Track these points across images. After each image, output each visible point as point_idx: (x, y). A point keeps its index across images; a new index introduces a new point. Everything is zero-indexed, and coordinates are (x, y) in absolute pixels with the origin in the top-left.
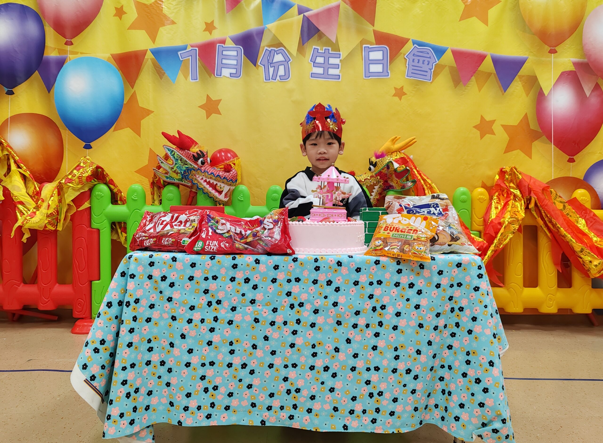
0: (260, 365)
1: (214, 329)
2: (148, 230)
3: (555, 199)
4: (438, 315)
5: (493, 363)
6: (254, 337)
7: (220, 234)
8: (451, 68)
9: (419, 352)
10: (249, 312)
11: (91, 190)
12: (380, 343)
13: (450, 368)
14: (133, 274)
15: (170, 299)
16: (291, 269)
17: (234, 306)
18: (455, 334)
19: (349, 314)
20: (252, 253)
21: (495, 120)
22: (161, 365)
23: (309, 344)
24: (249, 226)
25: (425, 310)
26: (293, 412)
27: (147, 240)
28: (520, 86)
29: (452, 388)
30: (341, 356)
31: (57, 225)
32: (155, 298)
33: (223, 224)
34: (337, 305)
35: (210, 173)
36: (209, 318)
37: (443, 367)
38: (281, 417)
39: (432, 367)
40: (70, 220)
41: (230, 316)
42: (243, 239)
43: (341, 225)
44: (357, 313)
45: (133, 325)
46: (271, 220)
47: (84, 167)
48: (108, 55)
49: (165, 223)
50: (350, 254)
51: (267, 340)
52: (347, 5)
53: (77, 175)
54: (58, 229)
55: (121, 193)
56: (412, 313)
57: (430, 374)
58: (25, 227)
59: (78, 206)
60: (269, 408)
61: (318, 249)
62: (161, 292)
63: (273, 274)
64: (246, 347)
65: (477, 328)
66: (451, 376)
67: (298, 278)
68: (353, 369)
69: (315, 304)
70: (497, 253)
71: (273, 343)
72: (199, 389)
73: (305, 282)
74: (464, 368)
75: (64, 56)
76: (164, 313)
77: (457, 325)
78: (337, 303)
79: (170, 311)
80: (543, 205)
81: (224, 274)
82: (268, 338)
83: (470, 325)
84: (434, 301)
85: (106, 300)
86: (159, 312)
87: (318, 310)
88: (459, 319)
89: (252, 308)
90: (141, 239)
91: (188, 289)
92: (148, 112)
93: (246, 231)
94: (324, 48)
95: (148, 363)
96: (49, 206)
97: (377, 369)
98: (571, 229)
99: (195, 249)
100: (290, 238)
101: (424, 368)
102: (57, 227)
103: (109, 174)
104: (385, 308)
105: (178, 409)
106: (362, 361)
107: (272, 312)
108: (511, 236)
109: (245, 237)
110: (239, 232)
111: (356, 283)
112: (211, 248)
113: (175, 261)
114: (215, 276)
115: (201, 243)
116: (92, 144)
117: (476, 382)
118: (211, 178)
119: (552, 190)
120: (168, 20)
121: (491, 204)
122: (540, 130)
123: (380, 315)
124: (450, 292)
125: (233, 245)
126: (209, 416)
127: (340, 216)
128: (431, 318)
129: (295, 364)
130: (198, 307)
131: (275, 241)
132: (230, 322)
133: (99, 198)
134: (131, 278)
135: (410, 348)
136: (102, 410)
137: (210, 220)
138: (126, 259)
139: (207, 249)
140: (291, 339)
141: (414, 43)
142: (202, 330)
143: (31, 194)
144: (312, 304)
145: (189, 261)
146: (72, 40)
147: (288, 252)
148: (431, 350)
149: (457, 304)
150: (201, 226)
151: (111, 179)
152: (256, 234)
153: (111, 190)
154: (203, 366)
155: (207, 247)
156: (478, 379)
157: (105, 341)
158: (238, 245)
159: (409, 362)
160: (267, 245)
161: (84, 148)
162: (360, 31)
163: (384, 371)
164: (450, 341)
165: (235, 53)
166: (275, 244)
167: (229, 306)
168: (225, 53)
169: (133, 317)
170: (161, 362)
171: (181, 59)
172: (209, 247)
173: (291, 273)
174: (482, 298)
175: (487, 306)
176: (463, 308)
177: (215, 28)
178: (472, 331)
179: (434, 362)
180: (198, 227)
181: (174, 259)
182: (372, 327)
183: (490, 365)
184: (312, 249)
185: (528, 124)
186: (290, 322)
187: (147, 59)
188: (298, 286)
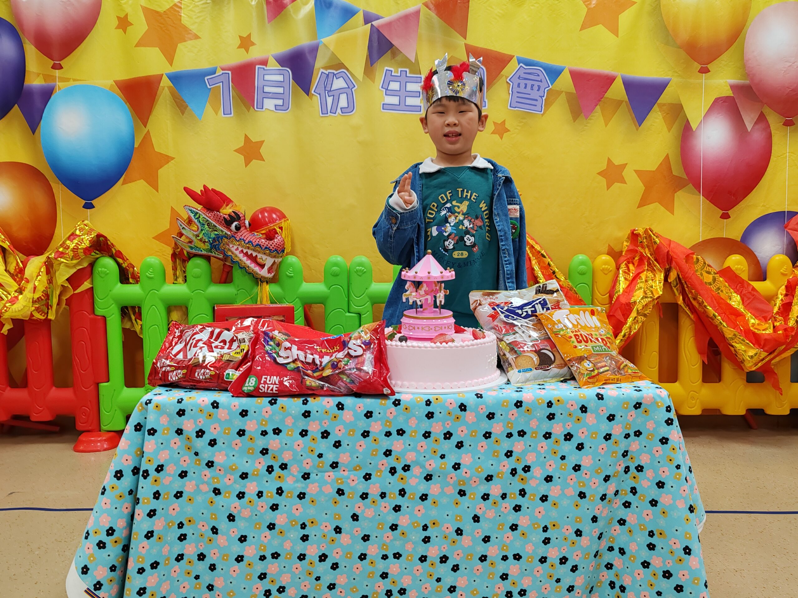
0: (347, 557)
1: (277, 505)
2: (175, 355)
4: (607, 479)
5: (690, 550)
6: (338, 516)
7: (282, 364)
8: (569, 94)
9: (579, 533)
10: (329, 480)
11: (92, 265)
12: (521, 519)
13: (622, 552)
14: (153, 429)
15: (210, 464)
16: (391, 416)
17: (307, 472)
18: (630, 503)
19: (477, 480)
20: (331, 394)
21: (627, 164)
22: (199, 559)
23: (418, 525)
24: (326, 349)
25: (588, 473)
27: (173, 371)
28: (660, 118)
29: (626, 581)
30: (465, 540)
31: (48, 313)
32: (188, 462)
33: (286, 349)
34: (459, 468)
35: (247, 242)
36: (270, 488)
37: (611, 549)
39: (597, 552)
40: (66, 305)
41: (301, 486)
42: (317, 372)
43: (464, 347)
44: (489, 478)
45: (155, 504)
46: (359, 342)
47: (80, 236)
48: (111, 82)
50: (478, 391)
51: (357, 520)
52: (430, 12)
53: (72, 246)
54: (49, 317)
55: (133, 267)
56: (569, 478)
57: (594, 562)
58: (4, 317)
59: (75, 288)
61: (429, 384)
62: (196, 454)
63: (364, 424)
64: (326, 530)
65: (663, 497)
66: (624, 564)
67: (401, 430)
68: (483, 558)
69: (427, 466)
71: (366, 524)
72: (257, 592)
73: (411, 435)
74: (646, 555)
75: (51, 83)
76: (202, 484)
77: (634, 491)
78: (459, 464)
79: (211, 481)
81: (291, 425)
82: (357, 516)
83: (655, 493)
84: (602, 460)
85: (113, 468)
86: (194, 482)
87: (431, 476)
88: (636, 483)
89: (333, 474)
90: (164, 369)
91: (237, 448)
92: (167, 159)
93: (321, 357)
94: (399, 69)
95: (180, 558)
96: (35, 288)
97: (517, 557)
99: (245, 389)
100: (388, 370)
101: (587, 554)
103: (114, 244)
104: (529, 471)
106: (496, 547)
107: (364, 480)
109: (320, 368)
110: (310, 361)
111: (487, 435)
112: (268, 388)
113: (217, 407)
114: (278, 429)
115: (254, 379)
116: (94, 202)
117: (664, 576)
120: (190, 33)
122: (685, 177)
123: (522, 479)
124: (624, 445)
125: (302, 382)
128: (597, 484)
129: (398, 553)
130: (253, 474)
131: (366, 376)
132: (302, 496)
133: (103, 275)
134: (149, 434)
135: (566, 527)
137: (268, 342)
138: (142, 403)
139: (263, 388)
140: (393, 518)
141: (519, 61)
142: (259, 508)
143: (12, 272)
144: (422, 467)
145: (237, 407)
146: (61, 62)
147: (385, 392)
148: (597, 529)
149: (633, 462)
150: (254, 350)
151: (119, 251)
152: (337, 364)
153: (119, 265)
154: (263, 560)
155: (263, 385)
156: (668, 572)
157: (114, 531)
158: (310, 382)
159: (565, 547)
160: (353, 382)
161: (83, 207)
162: (448, 46)
163: (528, 561)
164: (623, 513)
165: (280, 78)
166: (365, 381)
167: (299, 472)
168: (267, 77)
169: (155, 494)
170: (198, 555)
171: (209, 87)
172: (266, 386)
173: (390, 422)
174: (672, 455)
175: (680, 466)
176: (642, 467)
177: (253, 44)
178: (656, 502)
179: (599, 546)
180: (250, 352)
181: (215, 405)
182: (511, 497)
183: (686, 553)
184: (421, 383)
185: (670, 169)
186: (391, 494)
187: (164, 87)
188: (401, 441)
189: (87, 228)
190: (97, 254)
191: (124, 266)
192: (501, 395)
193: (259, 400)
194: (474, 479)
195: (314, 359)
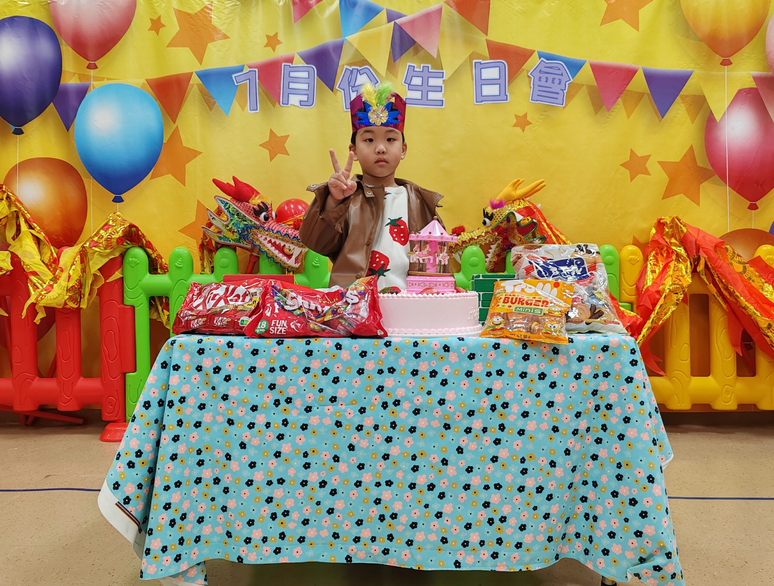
0: (344, 484)
1: (283, 435)
2: (196, 307)
3: (732, 259)
4: (578, 415)
5: (653, 479)
6: (336, 447)
7: (289, 311)
8: (590, 87)
9: (553, 464)
10: (329, 413)
11: (123, 256)
12: (502, 452)
13: (595, 484)
14: (177, 365)
15: (225, 397)
16: (383, 356)
17: (309, 405)
18: (601, 440)
19: (461, 414)
20: (331, 336)
21: (650, 156)
22: (215, 483)
23: (408, 455)
24: (327, 300)
25: (561, 409)
26: (387, 544)
27: (195, 319)
28: (683, 110)
29: (598, 511)
30: (450, 470)
31: (80, 302)
32: (205, 396)
33: (292, 298)
34: (444, 403)
35: (275, 231)
36: (276, 421)
37: (585, 483)
38: (373, 551)
39: (571, 484)
40: (97, 295)
41: (304, 418)
42: (319, 317)
43: (448, 298)
44: (471, 413)
45: (178, 431)
46: (355, 292)
47: (113, 226)
48: (143, 81)
49: (217, 297)
50: (460, 335)
51: (353, 450)
52: (451, 9)
53: (105, 237)
54: (81, 306)
55: (162, 259)
56: (544, 413)
57: (568, 492)
58: (39, 304)
59: (106, 278)
60: (357, 540)
61: (417, 330)
62: (213, 388)
63: (359, 362)
64: (326, 458)
65: (630, 432)
67: (392, 368)
68: (467, 487)
69: (415, 401)
70: (655, 331)
71: (361, 454)
72: (265, 514)
73: (401, 373)
74: (615, 485)
75: (85, 83)
76: (218, 415)
77: (604, 428)
78: (444, 400)
79: (226, 412)
80: (717, 266)
81: (295, 363)
82: (354, 447)
83: (622, 428)
84: (573, 397)
85: (142, 400)
86: (211, 414)
87: (419, 410)
88: (607, 420)
89: (332, 407)
90: (186, 318)
91: (248, 383)
92: (195, 154)
94: (422, 65)
95: (198, 481)
96: (69, 276)
97: (498, 487)
98: (754, 298)
99: (257, 331)
100: (380, 315)
101: (561, 485)
102: (80, 304)
103: (145, 234)
104: (507, 407)
105: (237, 541)
106: (479, 477)
107: (359, 413)
108: (673, 308)
109: (322, 314)
110: (313, 308)
111: (469, 374)
112: (278, 330)
113: (232, 347)
114: (284, 366)
115: (265, 323)
116: (123, 196)
117: (630, 504)
118: (277, 238)
119: (728, 246)
120: (219, 34)
121: (646, 267)
122: (710, 168)
123: (501, 415)
124: (593, 384)
125: (306, 325)
126: (277, 551)
127: (446, 285)
128: (569, 420)
129: (390, 481)
130: (262, 407)
131: (362, 320)
132: (304, 427)
133: (133, 265)
134: (174, 369)
135: (541, 459)
136: (139, 542)
137: (276, 293)
138: (168, 345)
140: (384, 448)
141: (541, 55)
142: (267, 437)
143: (46, 261)
144: (412, 402)
145: (249, 347)
146: (97, 63)
147: (379, 334)
148: (569, 462)
149: (603, 401)
150: (264, 301)
151: (149, 242)
152: (337, 311)
153: (149, 255)
154: (270, 485)
155: (273, 328)
156: (634, 500)
157: (142, 453)
158: (313, 325)
159: (541, 477)
160: (351, 325)
161: (113, 200)
162: (468, 41)
163: (507, 490)
164: (595, 449)
165: (305, 75)
166: (361, 324)
168: (293, 74)
169: (178, 422)
170: (214, 479)
171: (236, 84)
172: (276, 328)
173: (382, 362)
174: (637, 392)
175: (644, 402)
176: (611, 406)
177: (279, 43)
178: (624, 436)
179: (573, 478)
180: (261, 303)
181: (230, 345)
182: (491, 431)
183: (649, 481)
184: (410, 329)
185: (694, 159)
186: (383, 426)
187: (193, 85)
188: (392, 378)
189: (120, 219)
190: (129, 244)
191: (153, 256)
193: (269, 341)
194: (458, 413)
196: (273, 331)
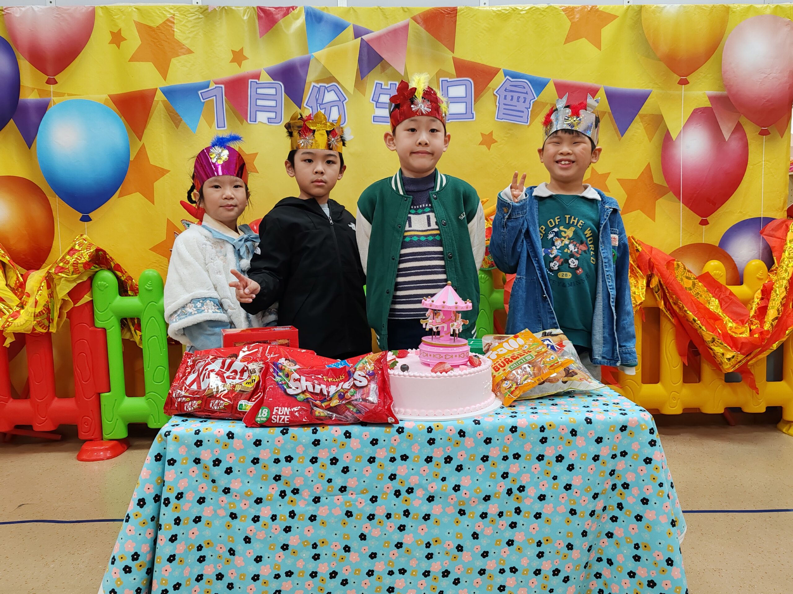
1: (290, 527)
2: (189, 386)
4: (595, 496)
5: (672, 561)
6: (346, 536)
7: (292, 395)
9: (570, 547)
10: (338, 503)
11: (91, 279)
12: (517, 535)
13: (610, 562)
14: (172, 459)
15: (227, 491)
16: (395, 443)
17: (318, 496)
18: (617, 518)
19: (476, 500)
20: (339, 423)
21: (610, 174)
22: (218, 579)
23: (422, 543)
25: (579, 492)
27: (189, 401)
28: (642, 128)
29: (614, 590)
30: (465, 556)
31: (49, 326)
32: (205, 489)
33: (295, 380)
34: (459, 490)
36: (283, 511)
37: (600, 560)
39: (587, 563)
40: (67, 318)
41: (312, 509)
42: (325, 403)
44: (487, 498)
45: (175, 530)
46: (363, 373)
47: (79, 251)
48: (105, 96)
50: (476, 418)
51: (365, 539)
52: (418, 25)
53: (72, 261)
54: (50, 331)
56: (561, 496)
57: (584, 572)
59: (75, 302)
61: (431, 412)
62: (214, 481)
63: (370, 451)
64: (336, 549)
65: (648, 513)
66: (612, 574)
67: (405, 455)
68: (482, 572)
69: (430, 489)
71: (373, 543)
73: (414, 460)
74: (631, 565)
75: (46, 98)
76: (220, 509)
77: (620, 506)
78: (459, 486)
79: (228, 506)
81: (301, 453)
82: (365, 536)
83: (640, 509)
84: (591, 479)
85: (136, 496)
86: (211, 508)
87: (433, 497)
88: (622, 499)
89: (342, 497)
90: (179, 400)
91: (251, 475)
92: (163, 172)
93: (328, 387)
94: (389, 82)
95: (199, 578)
96: (36, 302)
97: (513, 570)
99: (258, 419)
100: (391, 398)
101: (578, 566)
103: (113, 257)
104: (523, 490)
106: (494, 561)
107: (371, 502)
109: (328, 399)
111: (485, 459)
112: (280, 418)
113: (232, 438)
114: (289, 456)
115: (267, 410)
116: (91, 215)
117: (649, 585)
120: (183, 48)
122: (666, 185)
123: (517, 498)
124: (611, 464)
125: (311, 412)
128: (586, 502)
129: (403, 569)
130: (268, 499)
131: (372, 406)
132: (313, 518)
133: (102, 288)
134: (169, 464)
135: (558, 542)
137: (277, 373)
138: (161, 435)
139: (275, 420)
140: (397, 537)
141: (506, 74)
142: (273, 530)
143: (12, 286)
144: (425, 489)
145: (251, 437)
146: (56, 77)
147: (390, 421)
148: (586, 542)
149: (620, 480)
150: (264, 381)
151: (118, 264)
152: (344, 394)
153: (118, 278)
154: (277, 578)
155: (276, 416)
156: (652, 581)
157: (139, 555)
158: (319, 412)
159: (557, 560)
160: (359, 412)
161: (81, 220)
162: (435, 59)
163: (523, 573)
164: (610, 527)
165: (272, 91)
166: (370, 411)
167: (310, 496)
168: (260, 91)
169: (175, 520)
170: (217, 575)
171: (202, 101)
172: (278, 417)
173: (395, 449)
174: (655, 474)
175: (662, 484)
176: (628, 485)
177: (246, 58)
178: (641, 517)
179: (589, 556)
180: (261, 384)
181: (230, 435)
182: (507, 515)
183: (668, 564)
184: (423, 411)
185: (651, 177)
186: (396, 514)
187: (158, 101)
188: (405, 466)
189: (86, 242)
190: (97, 268)
191: (123, 279)
192: (497, 421)
193: (272, 430)
194: (473, 499)
195: (321, 389)
196: (275, 419)
